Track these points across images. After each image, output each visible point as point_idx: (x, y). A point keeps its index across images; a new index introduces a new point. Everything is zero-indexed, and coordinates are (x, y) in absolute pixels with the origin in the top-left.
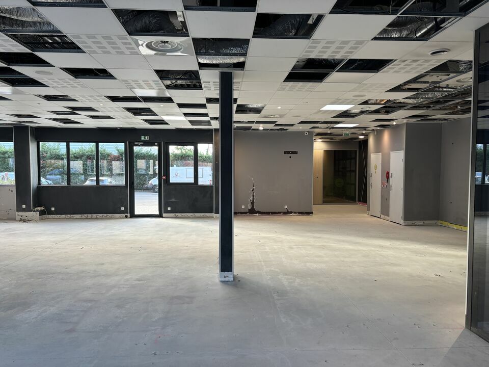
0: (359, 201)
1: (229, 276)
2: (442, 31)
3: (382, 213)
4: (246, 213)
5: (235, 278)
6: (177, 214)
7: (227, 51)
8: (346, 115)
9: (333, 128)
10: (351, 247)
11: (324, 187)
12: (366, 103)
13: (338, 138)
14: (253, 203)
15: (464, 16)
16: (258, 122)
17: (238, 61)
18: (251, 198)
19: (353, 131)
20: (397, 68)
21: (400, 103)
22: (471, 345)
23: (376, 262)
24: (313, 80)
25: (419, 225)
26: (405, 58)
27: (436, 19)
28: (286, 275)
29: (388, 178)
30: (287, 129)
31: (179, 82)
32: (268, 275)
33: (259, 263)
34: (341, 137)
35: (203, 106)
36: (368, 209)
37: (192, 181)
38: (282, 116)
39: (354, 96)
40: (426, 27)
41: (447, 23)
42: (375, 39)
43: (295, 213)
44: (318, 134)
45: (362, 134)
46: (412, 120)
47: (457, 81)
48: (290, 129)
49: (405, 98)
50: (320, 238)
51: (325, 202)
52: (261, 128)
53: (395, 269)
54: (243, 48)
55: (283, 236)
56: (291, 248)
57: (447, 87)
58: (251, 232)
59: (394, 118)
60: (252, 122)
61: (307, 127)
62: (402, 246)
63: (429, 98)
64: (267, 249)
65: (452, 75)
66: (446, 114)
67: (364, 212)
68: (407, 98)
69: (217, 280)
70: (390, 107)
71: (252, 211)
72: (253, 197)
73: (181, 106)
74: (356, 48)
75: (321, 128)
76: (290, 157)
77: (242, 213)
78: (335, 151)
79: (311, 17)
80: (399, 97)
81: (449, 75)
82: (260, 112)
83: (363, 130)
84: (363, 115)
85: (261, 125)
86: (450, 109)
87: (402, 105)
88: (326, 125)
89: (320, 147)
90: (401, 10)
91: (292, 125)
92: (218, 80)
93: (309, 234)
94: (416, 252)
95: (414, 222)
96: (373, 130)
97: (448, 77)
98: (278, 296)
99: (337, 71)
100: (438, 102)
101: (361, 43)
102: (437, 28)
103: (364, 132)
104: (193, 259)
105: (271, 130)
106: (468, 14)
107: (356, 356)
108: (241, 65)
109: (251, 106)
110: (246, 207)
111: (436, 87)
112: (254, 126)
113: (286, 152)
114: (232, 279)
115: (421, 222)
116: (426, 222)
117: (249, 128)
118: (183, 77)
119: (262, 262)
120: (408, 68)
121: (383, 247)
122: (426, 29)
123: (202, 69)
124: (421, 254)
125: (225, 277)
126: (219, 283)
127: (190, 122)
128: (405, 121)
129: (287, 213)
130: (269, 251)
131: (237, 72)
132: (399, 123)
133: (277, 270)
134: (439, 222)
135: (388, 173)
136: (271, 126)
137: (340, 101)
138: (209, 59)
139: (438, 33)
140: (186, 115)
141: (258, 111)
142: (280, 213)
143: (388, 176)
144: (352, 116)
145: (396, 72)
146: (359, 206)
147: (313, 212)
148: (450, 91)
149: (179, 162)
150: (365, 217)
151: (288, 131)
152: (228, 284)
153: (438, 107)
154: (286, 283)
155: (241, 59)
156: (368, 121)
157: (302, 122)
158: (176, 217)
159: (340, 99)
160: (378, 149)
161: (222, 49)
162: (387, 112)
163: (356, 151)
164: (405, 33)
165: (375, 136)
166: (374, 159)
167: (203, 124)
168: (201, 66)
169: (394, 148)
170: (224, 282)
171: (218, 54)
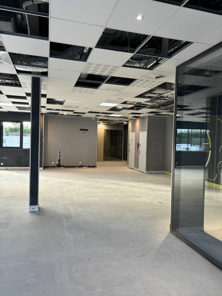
0: (124, 159)
1: (36, 208)
2: (159, 65)
3: (135, 166)
4: (55, 167)
5: (39, 209)
6: (7, 168)
7: (35, 64)
8: (114, 109)
9: (109, 117)
10: (115, 187)
11: (104, 151)
12: (125, 103)
13: (112, 123)
14: (59, 160)
15: (170, 58)
16: (62, 110)
17: (42, 71)
18: (59, 157)
19: (120, 119)
20: (138, 84)
21: (144, 104)
22: (171, 242)
23: (128, 196)
24: (92, 87)
25: (154, 174)
26: (142, 79)
27: (157, 58)
28: (74, 205)
29: (138, 146)
30: (81, 116)
31: (7, 81)
32: (61, 207)
33: (58, 199)
34: (113, 122)
35: (24, 98)
36: (128, 164)
37: (19, 146)
38: (77, 107)
39: (117, 99)
40: (153, 62)
41: (161, 61)
42: (124, 66)
43: (86, 166)
44: (101, 120)
45: (126, 121)
46: (151, 115)
47: (171, 94)
48: (83, 115)
49: (145, 102)
50: (98, 181)
51: (105, 160)
52: (65, 114)
53: (138, 199)
54: (46, 63)
55: (76, 181)
56: (80, 189)
57: (167, 97)
58: (56, 179)
59: (141, 112)
60: (59, 110)
61: (93, 115)
62: (143, 186)
63: (158, 103)
64: (65, 190)
65: (168, 91)
66: (168, 112)
67: (126, 166)
68: (146, 102)
69: (28, 211)
70: (139, 106)
71: (59, 166)
72: (60, 156)
73: (9, 96)
74: (114, 70)
75: (101, 116)
76: (84, 133)
77: (52, 167)
78: (111, 130)
79: (85, 49)
80: (143, 101)
81: (167, 90)
82: (63, 104)
83: (125, 119)
84: (124, 110)
85: (65, 112)
86: (170, 109)
87: (145, 105)
88: (104, 115)
89: (102, 128)
90: (136, 51)
91: (84, 113)
92: (30, 81)
93: (93, 179)
94: (150, 189)
95: (151, 172)
96: (131, 119)
97: (166, 91)
98: (66, 219)
99: (105, 83)
100: (163, 105)
101: (116, 67)
102: (157, 64)
103: (126, 120)
104: (13, 197)
105: (72, 115)
106: (172, 57)
107: (107, 254)
108: (45, 74)
109: (57, 100)
110: (55, 163)
111: (162, 97)
112: (61, 112)
113: (81, 130)
114: (38, 210)
115: (155, 172)
116: (158, 172)
117: (57, 114)
118: (9, 78)
119: (60, 198)
120: (145, 85)
121: (133, 186)
122: (153, 64)
123: (19, 74)
124: (153, 190)
125: (33, 209)
126: (29, 213)
127: (17, 107)
128: (147, 115)
129: (81, 166)
130: (66, 191)
131: (43, 78)
132: (145, 116)
133: (68, 203)
134: (164, 172)
135: (138, 144)
136: (71, 113)
137: (110, 101)
138: (22, 68)
139: (158, 66)
140: (13, 103)
141: (61, 103)
142: (77, 166)
143: (138, 145)
144: (118, 110)
145: (138, 86)
146: (123, 162)
147: (97, 166)
148: (169, 100)
149: (14, 133)
150: (126, 169)
151: (82, 116)
152: (34, 213)
153: (163, 108)
154: (72, 210)
155: (45, 70)
156: (127, 113)
157: (89, 112)
158: (7, 170)
159: (110, 100)
160: (133, 130)
161: (32, 62)
162: (138, 109)
163: (122, 130)
164: (142, 65)
165: (132, 122)
166: (131, 136)
167: (27, 109)
168: (19, 72)
169: (142, 130)
170: (32, 212)
171: (29, 65)
